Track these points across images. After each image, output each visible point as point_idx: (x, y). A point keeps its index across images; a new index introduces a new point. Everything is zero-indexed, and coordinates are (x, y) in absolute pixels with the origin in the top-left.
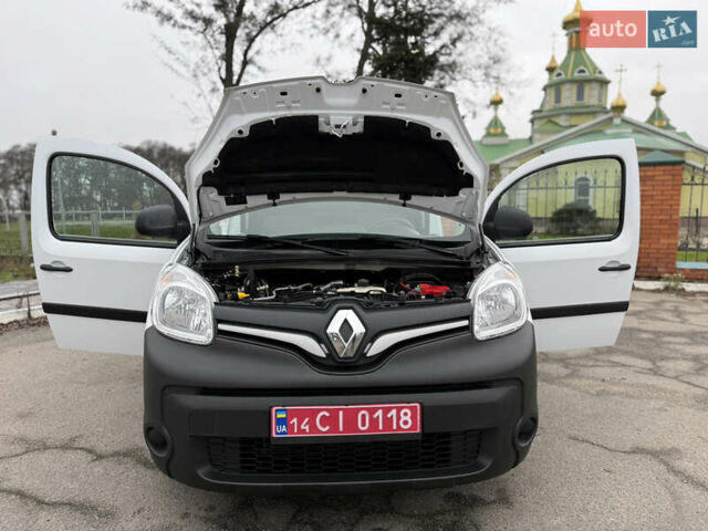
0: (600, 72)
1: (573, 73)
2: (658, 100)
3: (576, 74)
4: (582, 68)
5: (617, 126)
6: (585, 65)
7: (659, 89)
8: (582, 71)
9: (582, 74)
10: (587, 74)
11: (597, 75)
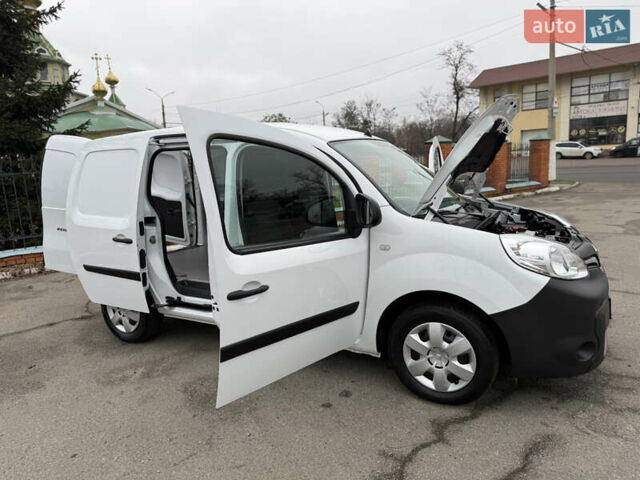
0: (59, 55)
2: (112, 88)
4: (41, 47)
5: (101, 108)
6: (43, 45)
7: (112, 79)
8: (41, 51)
9: (42, 54)
10: (47, 54)
11: (57, 57)
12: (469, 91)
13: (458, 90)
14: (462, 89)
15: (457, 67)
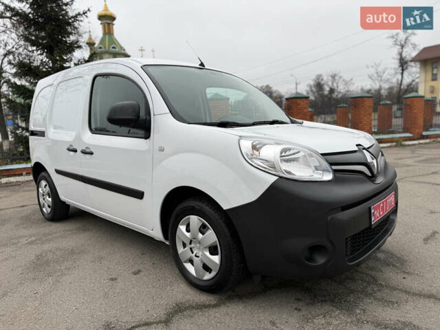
0: (124, 50)
1: (109, 47)
3: (111, 49)
4: (114, 45)
6: (115, 44)
8: (114, 48)
9: (114, 50)
10: (117, 49)
11: (123, 52)
12: (412, 64)
13: (403, 64)
14: (406, 63)
15: (402, 47)
